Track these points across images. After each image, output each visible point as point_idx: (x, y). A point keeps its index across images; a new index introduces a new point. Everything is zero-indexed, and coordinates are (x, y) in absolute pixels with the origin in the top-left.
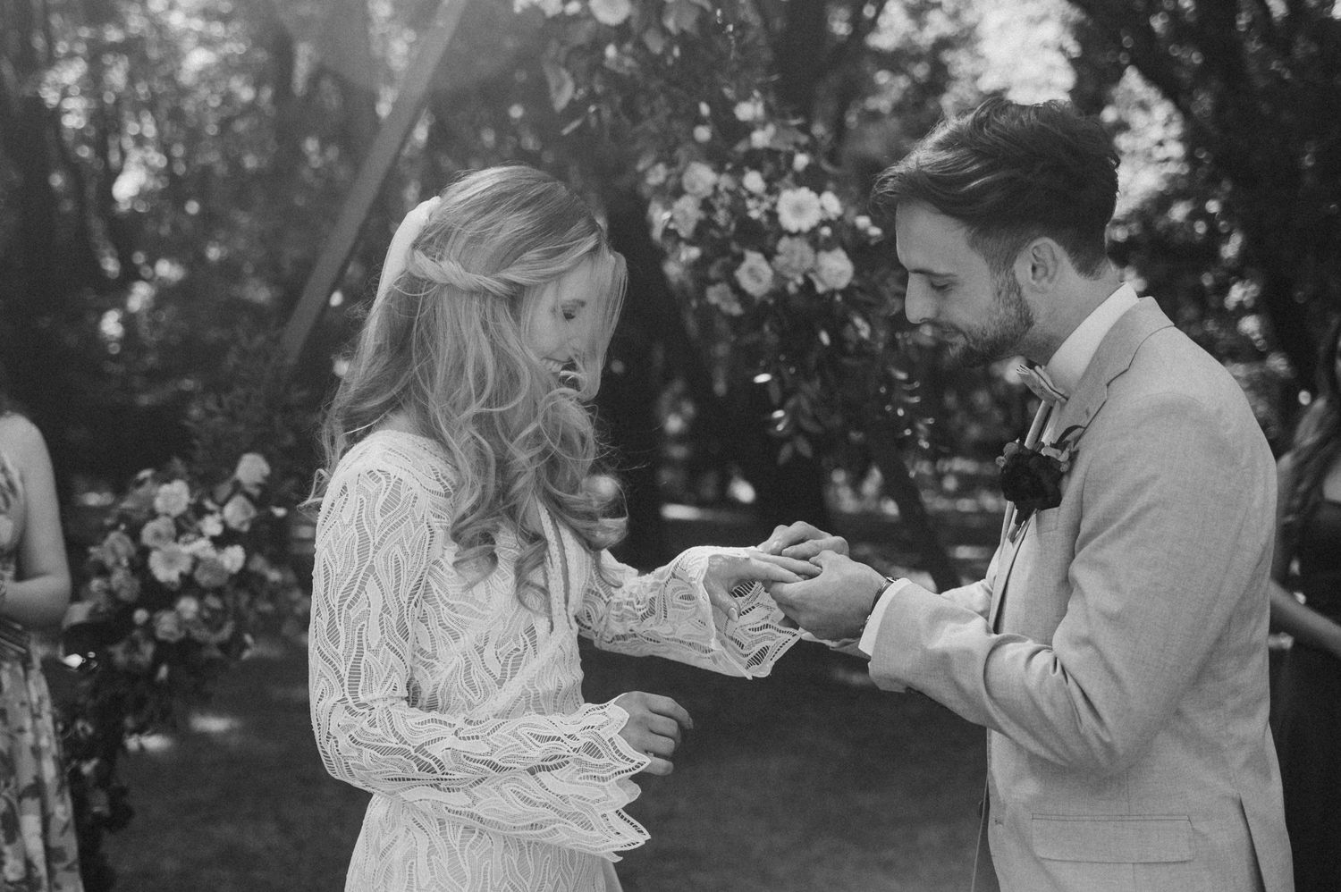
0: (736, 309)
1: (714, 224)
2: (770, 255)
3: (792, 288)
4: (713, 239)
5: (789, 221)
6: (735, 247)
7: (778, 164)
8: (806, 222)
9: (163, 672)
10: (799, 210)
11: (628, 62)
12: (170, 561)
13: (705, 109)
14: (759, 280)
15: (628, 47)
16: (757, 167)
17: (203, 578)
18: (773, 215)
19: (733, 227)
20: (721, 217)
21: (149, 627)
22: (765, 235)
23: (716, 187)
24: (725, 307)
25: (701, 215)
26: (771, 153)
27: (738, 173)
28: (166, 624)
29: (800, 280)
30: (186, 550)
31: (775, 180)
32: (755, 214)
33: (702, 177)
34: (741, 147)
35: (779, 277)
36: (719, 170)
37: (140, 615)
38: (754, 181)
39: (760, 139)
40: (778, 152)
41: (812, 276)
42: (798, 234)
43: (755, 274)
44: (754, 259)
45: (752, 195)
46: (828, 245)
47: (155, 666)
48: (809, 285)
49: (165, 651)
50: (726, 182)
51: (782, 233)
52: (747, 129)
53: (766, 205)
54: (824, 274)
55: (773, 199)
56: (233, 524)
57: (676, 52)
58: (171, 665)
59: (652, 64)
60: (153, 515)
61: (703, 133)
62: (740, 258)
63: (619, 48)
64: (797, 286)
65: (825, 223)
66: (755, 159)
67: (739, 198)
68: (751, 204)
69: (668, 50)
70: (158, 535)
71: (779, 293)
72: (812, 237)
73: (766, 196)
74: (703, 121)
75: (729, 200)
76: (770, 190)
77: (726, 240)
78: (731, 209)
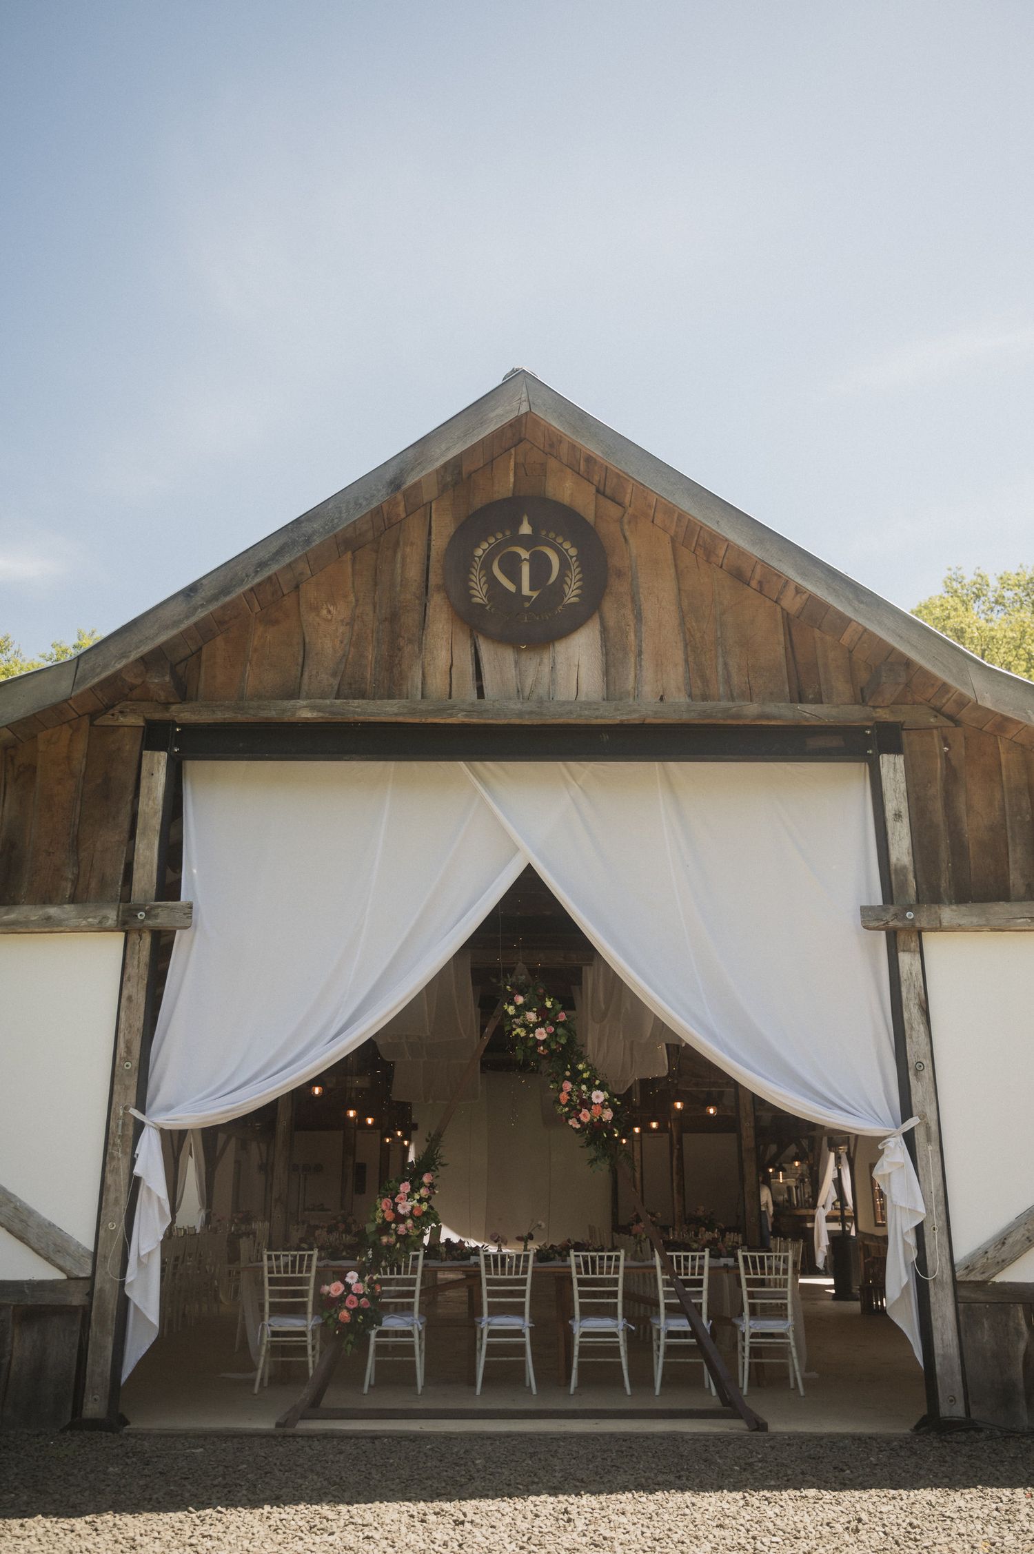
0: (578, 1126)
1: (573, 1101)
2: (590, 1110)
3: (595, 1120)
4: (571, 1104)
5: (595, 1100)
6: (578, 1107)
7: (590, 1083)
8: (599, 1100)
9: (398, 1245)
10: (597, 1097)
12: (404, 1207)
13: (569, 1066)
14: (585, 1118)
16: (584, 1084)
17: (416, 1213)
18: (590, 1098)
19: (578, 1101)
20: (574, 1098)
21: (396, 1231)
22: (587, 1104)
23: (572, 1089)
24: (574, 1126)
25: (568, 1097)
26: (588, 1080)
27: (579, 1086)
28: (402, 1229)
29: (598, 1118)
30: (411, 1203)
31: (590, 1088)
32: (584, 1098)
33: (568, 1086)
34: (579, 1078)
35: (593, 1117)
36: (573, 1084)
37: (393, 1226)
38: (584, 1087)
39: (585, 1075)
40: (590, 1079)
41: (601, 1116)
42: (597, 1104)
43: (585, 1116)
44: (584, 1111)
45: (584, 1092)
46: (606, 1108)
47: (395, 1244)
48: (601, 1118)
49: (400, 1238)
50: (575, 1088)
51: (593, 1103)
52: (581, 1072)
53: (588, 1095)
55: (590, 1093)
56: (423, 1196)
57: (560, 1049)
58: (400, 1242)
60: (398, 1193)
61: (568, 1073)
62: (581, 1111)
63: (544, 1047)
65: (605, 1100)
66: (584, 1081)
67: (579, 1093)
68: (583, 1095)
69: (557, 1048)
70: (401, 1199)
71: (591, 1121)
72: (601, 1105)
73: (588, 1093)
74: (568, 1070)
75: (576, 1093)
76: (589, 1091)
77: (576, 1105)
78: (577, 1096)
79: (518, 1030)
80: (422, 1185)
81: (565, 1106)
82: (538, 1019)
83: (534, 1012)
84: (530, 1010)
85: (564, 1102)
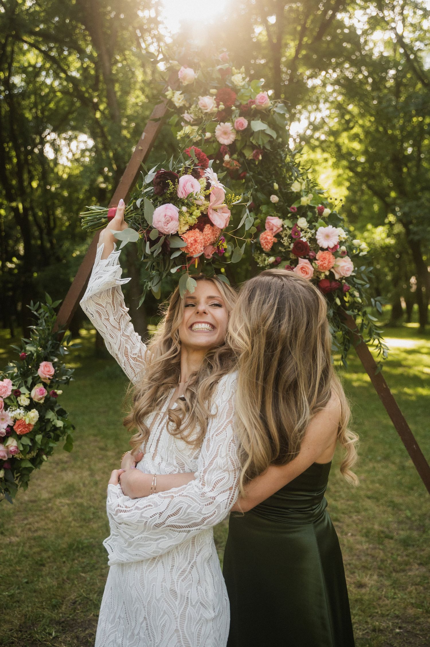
1: (282, 245)
2: (312, 260)
3: (322, 277)
4: (281, 252)
5: (323, 243)
6: (292, 256)
7: (314, 213)
8: (331, 243)
10: (327, 236)
11: (235, 163)
12: (3, 419)
13: (276, 186)
14: (307, 273)
15: (235, 156)
16: (304, 215)
18: (313, 240)
19: (292, 246)
20: (286, 241)
22: (309, 250)
23: (283, 226)
25: (275, 240)
26: (311, 208)
27: (294, 218)
29: (327, 273)
30: (11, 415)
31: (313, 222)
32: (304, 240)
34: (295, 206)
35: (317, 272)
36: (283, 217)
38: (302, 222)
39: (305, 200)
40: (314, 207)
41: (332, 270)
42: (327, 249)
43: (304, 270)
44: (303, 262)
45: (302, 230)
46: (343, 255)
48: (332, 274)
50: (287, 223)
51: (319, 248)
52: (298, 196)
53: (309, 235)
54: (340, 269)
55: (313, 231)
57: (260, 158)
59: (247, 164)
61: (274, 199)
62: (296, 262)
63: (231, 156)
64: (325, 275)
65: (341, 243)
66: (302, 211)
67: (296, 231)
68: (302, 234)
69: (256, 156)
72: (334, 251)
73: (309, 230)
74: (275, 193)
75: (289, 232)
76: (311, 228)
77: (288, 253)
78: (290, 237)
79: (187, 129)
80: (36, 380)
81: (269, 255)
82: (218, 105)
83: (212, 95)
84: (206, 93)
85: (267, 247)
